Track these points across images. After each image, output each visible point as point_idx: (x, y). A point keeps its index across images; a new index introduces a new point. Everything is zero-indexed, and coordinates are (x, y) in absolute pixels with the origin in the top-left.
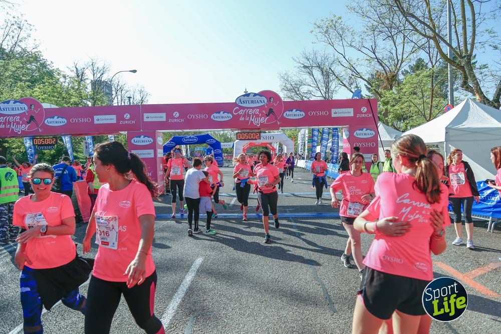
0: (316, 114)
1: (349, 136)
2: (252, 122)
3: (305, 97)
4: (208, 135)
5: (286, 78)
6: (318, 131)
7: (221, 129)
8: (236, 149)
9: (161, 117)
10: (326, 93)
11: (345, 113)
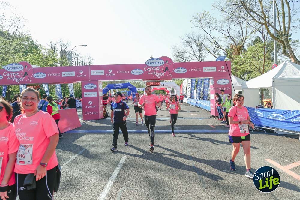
0: (194, 70)
2: (155, 75)
3: (187, 60)
4: (129, 83)
5: (175, 49)
7: (137, 80)
9: (102, 73)
10: (200, 58)
11: (211, 69)
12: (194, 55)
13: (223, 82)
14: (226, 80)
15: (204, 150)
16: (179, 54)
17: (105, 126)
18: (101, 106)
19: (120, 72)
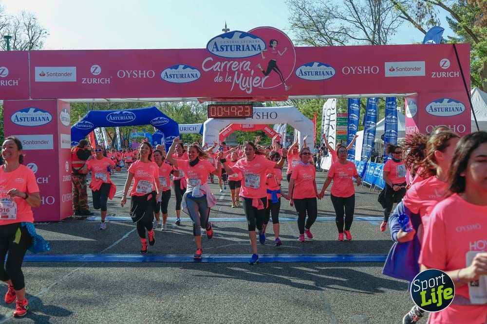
0: (357, 71)
1: (417, 113)
2: (237, 85)
3: (336, 40)
4: (155, 108)
5: (300, 5)
6: (359, 102)
7: (180, 99)
8: (207, 136)
9: (68, 74)
10: (374, 33)
11: (409, 69)
12: (358, 24)
13: (446, 110)
14: (453, 103)
15: (385, 317)
16: (311, 21)
17: (77, 241)
18: (65, 178)
19: (127, 73)
